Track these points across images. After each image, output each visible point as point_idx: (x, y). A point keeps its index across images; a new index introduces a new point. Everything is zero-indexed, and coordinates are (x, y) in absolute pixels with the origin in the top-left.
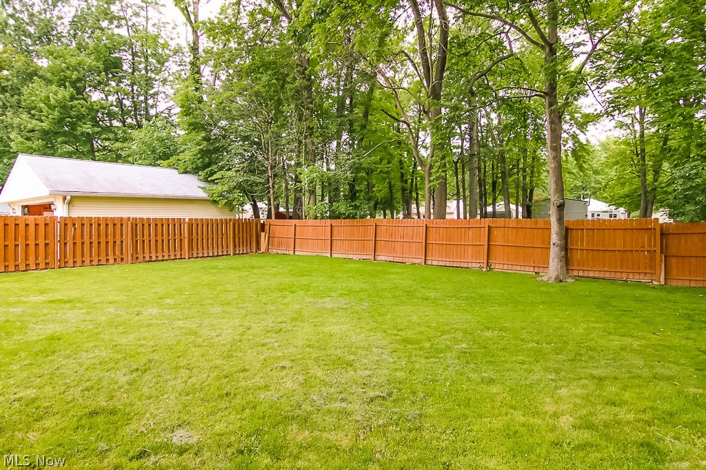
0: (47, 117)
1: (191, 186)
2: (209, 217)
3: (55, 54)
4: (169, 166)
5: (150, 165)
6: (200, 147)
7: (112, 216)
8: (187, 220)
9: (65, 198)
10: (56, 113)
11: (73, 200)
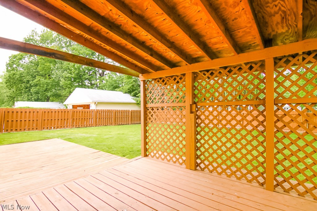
0: (74, 73)
1: (129, 98)
2: (135, 110)
3: (75, 49)
4: (119, 91)
5: (111, 90)
6: (132, 84)
7: (110, 109)
8: (130, 111)
9: (95, 103)
10: (77, 71)
11: (98, 103)
